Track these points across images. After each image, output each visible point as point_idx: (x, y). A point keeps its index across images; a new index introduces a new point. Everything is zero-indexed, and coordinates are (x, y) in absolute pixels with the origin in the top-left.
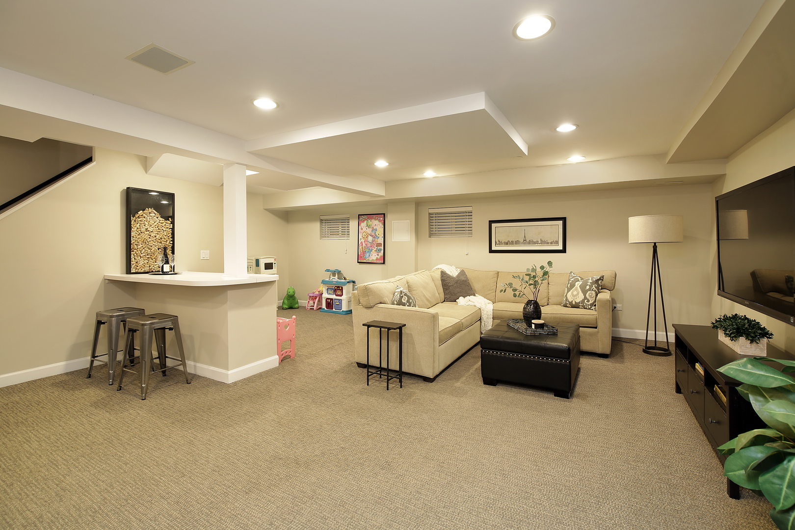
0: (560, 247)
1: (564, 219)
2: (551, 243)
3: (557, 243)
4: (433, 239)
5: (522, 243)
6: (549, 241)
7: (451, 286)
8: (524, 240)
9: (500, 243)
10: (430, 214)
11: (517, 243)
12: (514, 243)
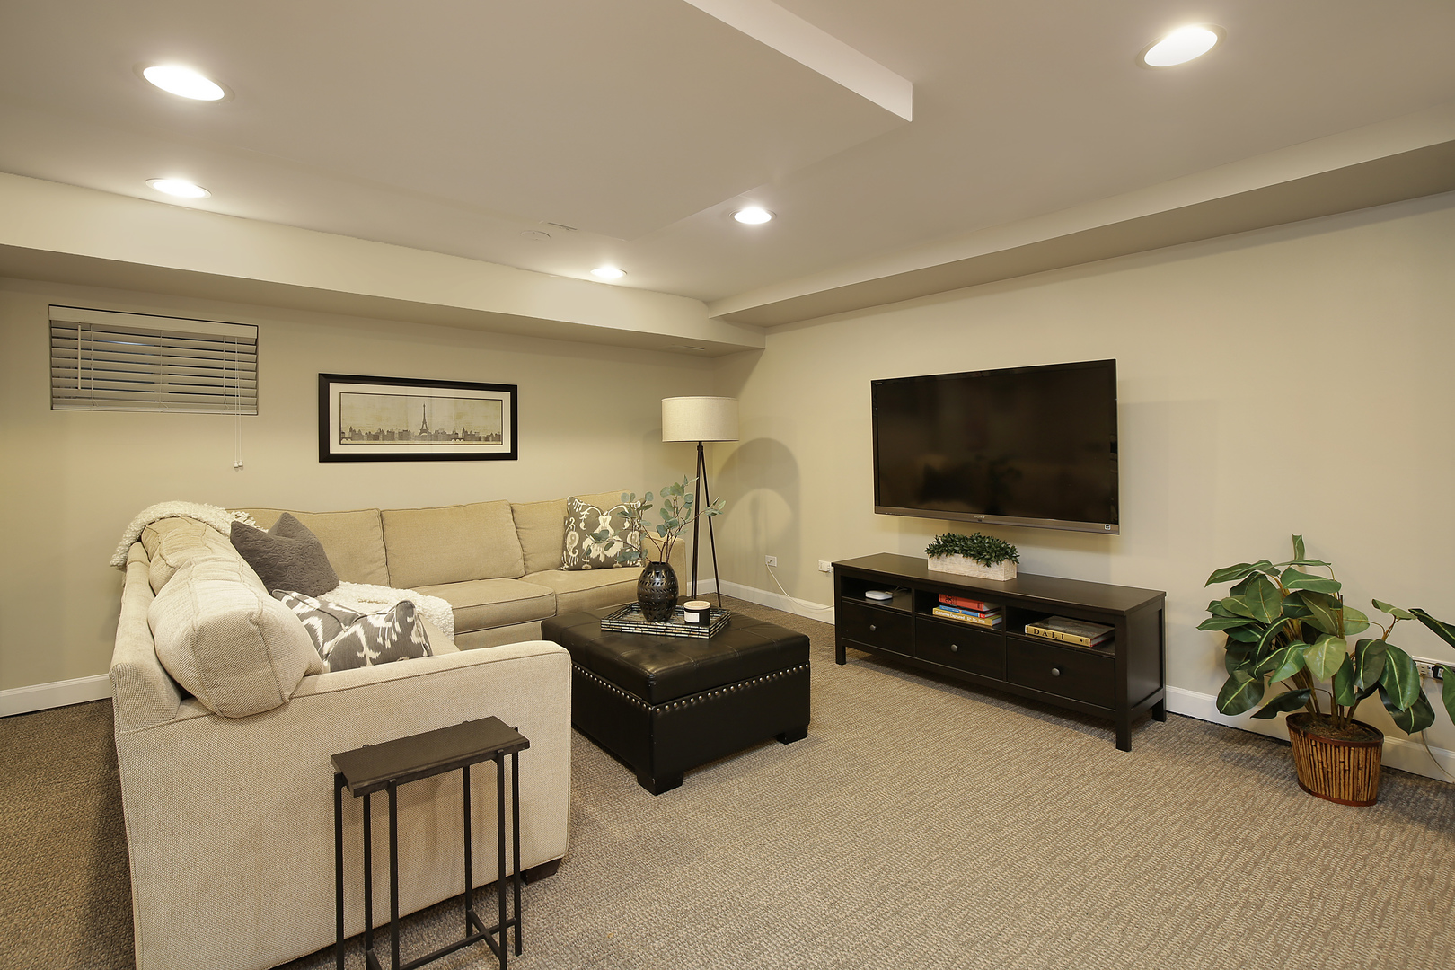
0: (506, 448)
1: (512, 389)
2: (487, 439)
3: (498, 438)
4: (78, 417)
5: (417, 438)
6: (482, 435)
7: (286, 566)
8: (422, 431)
9: (355, 436)
10: (53, 325)
11: (404, 436)
12: (396, 436)
